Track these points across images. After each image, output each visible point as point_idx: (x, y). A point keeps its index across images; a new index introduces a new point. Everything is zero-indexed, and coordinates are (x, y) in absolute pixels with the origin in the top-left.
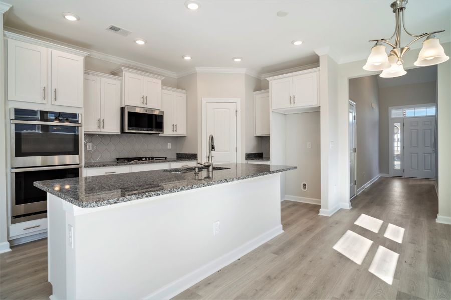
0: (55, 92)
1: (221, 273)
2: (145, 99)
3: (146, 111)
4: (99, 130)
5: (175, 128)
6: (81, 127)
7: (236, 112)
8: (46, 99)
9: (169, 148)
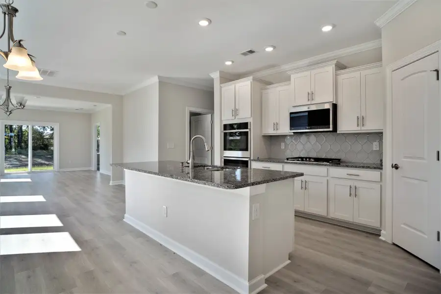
3: (309, 108)
5: (361, 120)
6: (250, 131)
7: (437, 71)
8: (234, 116)
9: (374, 149)
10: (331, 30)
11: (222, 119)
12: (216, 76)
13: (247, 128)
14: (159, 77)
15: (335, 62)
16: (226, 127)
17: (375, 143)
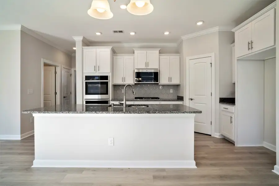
0: (99, 67)
1: (109, 169)
2: (147, 64)
3: (147, 71)
4: (123, 83)
5: (170, 79)
6: (109, 81)
7: (211, 63)
8: (95, 71)
9: (171, 92)
10: (168, 34)
11: (84, 72)
12: (78, 39)
13: (107, 80)
14: (22, 27)
15: (159, 49)
16: (87, 78)
17: (171, 90)
